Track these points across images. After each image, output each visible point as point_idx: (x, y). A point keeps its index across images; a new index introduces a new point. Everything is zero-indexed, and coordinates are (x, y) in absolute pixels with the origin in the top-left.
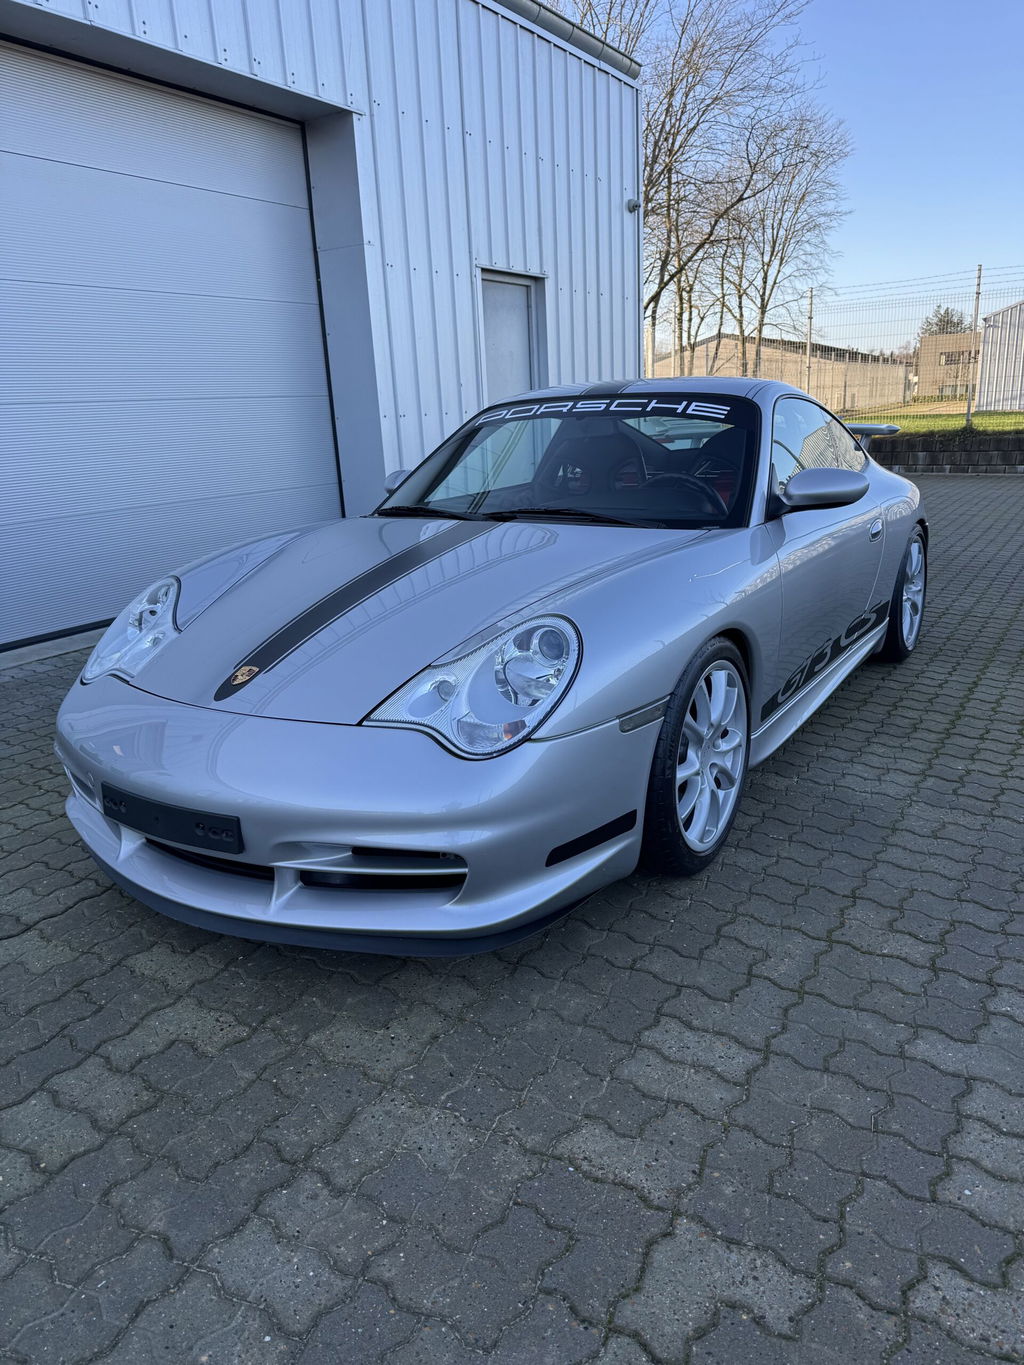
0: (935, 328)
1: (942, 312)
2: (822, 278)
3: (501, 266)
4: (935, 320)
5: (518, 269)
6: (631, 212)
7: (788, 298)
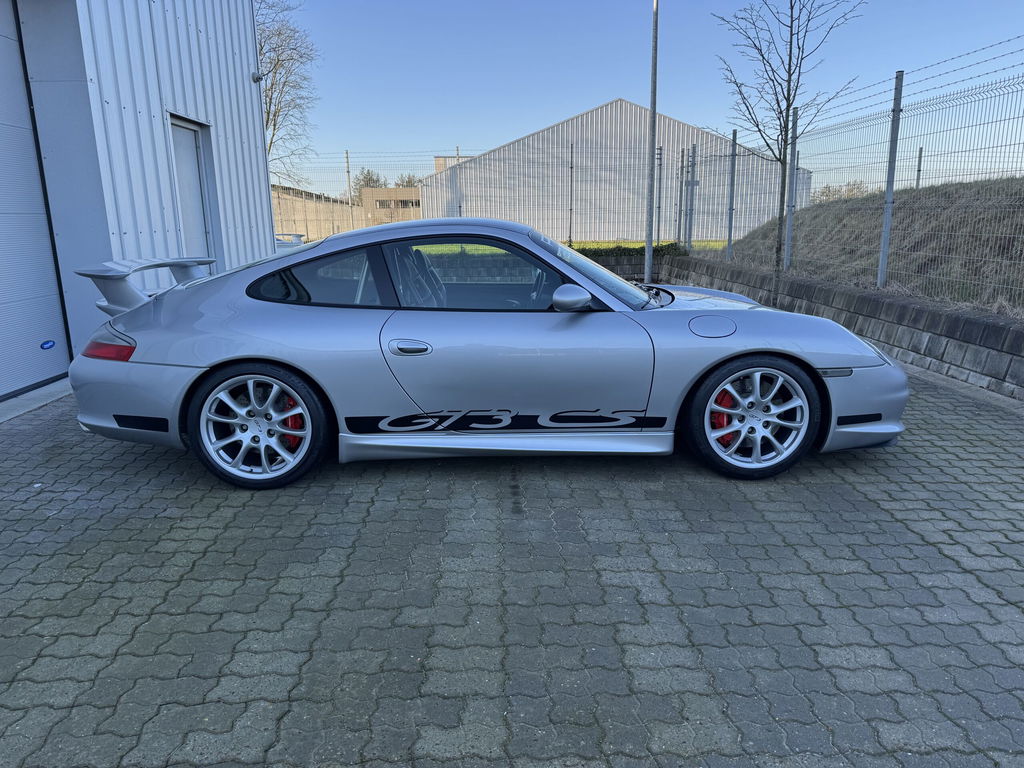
0: (362, 183)
1: (366, 172)
2: (305, 142)
3: (181, 113)
4: (362, 177)
5: (192, 117)
6: (255, 82)
7: (282, 154)
